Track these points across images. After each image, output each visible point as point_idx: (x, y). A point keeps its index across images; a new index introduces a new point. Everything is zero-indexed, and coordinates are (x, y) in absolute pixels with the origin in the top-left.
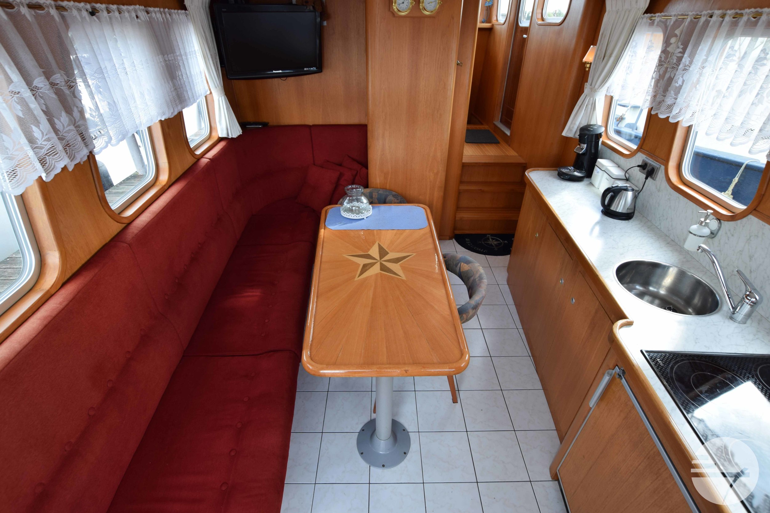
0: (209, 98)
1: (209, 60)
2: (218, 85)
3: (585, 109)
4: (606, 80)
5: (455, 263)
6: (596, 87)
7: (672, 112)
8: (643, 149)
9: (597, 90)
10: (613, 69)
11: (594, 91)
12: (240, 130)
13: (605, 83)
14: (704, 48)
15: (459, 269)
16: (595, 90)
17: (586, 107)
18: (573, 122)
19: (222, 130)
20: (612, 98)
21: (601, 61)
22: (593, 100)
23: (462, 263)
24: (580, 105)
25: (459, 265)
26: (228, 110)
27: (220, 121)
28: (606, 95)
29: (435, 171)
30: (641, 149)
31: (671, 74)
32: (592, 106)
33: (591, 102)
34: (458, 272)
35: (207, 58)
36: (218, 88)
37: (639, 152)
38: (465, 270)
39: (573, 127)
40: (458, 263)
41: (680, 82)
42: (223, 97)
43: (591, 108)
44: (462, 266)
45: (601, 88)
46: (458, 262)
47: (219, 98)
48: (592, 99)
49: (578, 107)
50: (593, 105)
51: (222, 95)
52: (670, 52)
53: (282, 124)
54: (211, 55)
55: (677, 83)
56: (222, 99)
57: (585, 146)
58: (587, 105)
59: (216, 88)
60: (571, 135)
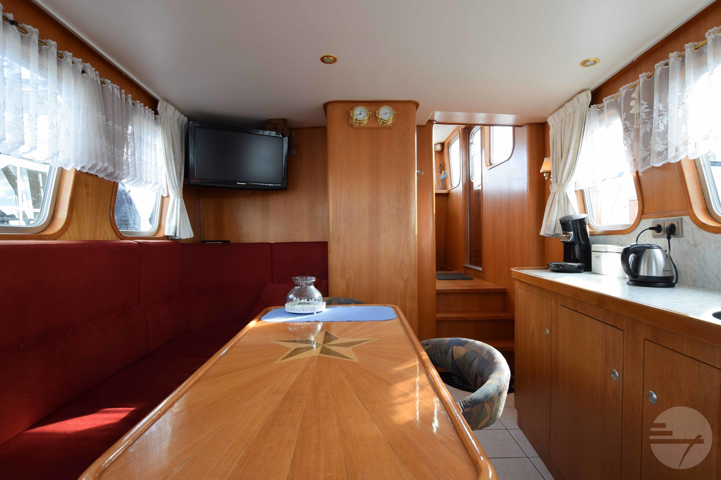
0: (166, 200)
1: (171, 161)
2: (176, 187)
3: (558, 206)
4: (571, 173)
5: (443, 351)
6: (563, 181)
7: (668, 156)
8: (647, 214)
9: (565, 185)
10: (575, 161)
11: (561, 186)
12: (191, 234)
13: (572, 175)
14: (674, 86)
15: (451, 356)
16: (563, 184)
17: (558, 203)
18: (549, 219)
19: (170, 229)
20: (582, 191)
21: (560, 161)
22: (564, 194)
23: (454, 347)
24: (551, 203)
25: (450, 350)
26: (181, 211)
27: (170, 220)
28: (575, 190)
29: (405, 278)
30: (643, 215)
31: (645, 129)
32: (564, 201)
33: (562, 197)
34: (450, 363)
35: (170, 160)
36: (176, 189)
37: (642, 220)
38: (461, 355)
39: (550, 224)
40: (448, 349)
41: (662, 128)
42: (179, 199)
43: (564, 203)
44: (456, 350)
45: (569, 182)
46: (447, 347)
47: (175, 199)
48: (562, 194)
49: (550, 205)
50: (565, 199)
51: (179, 196)
52: (635, 114)
53: (243, 242)
54: (175, 159)
55: (659, 129)
56: (178, 199)
57: (572, 233)
58: (558, 201)
59: (174, 189)
60: (550, 232)
